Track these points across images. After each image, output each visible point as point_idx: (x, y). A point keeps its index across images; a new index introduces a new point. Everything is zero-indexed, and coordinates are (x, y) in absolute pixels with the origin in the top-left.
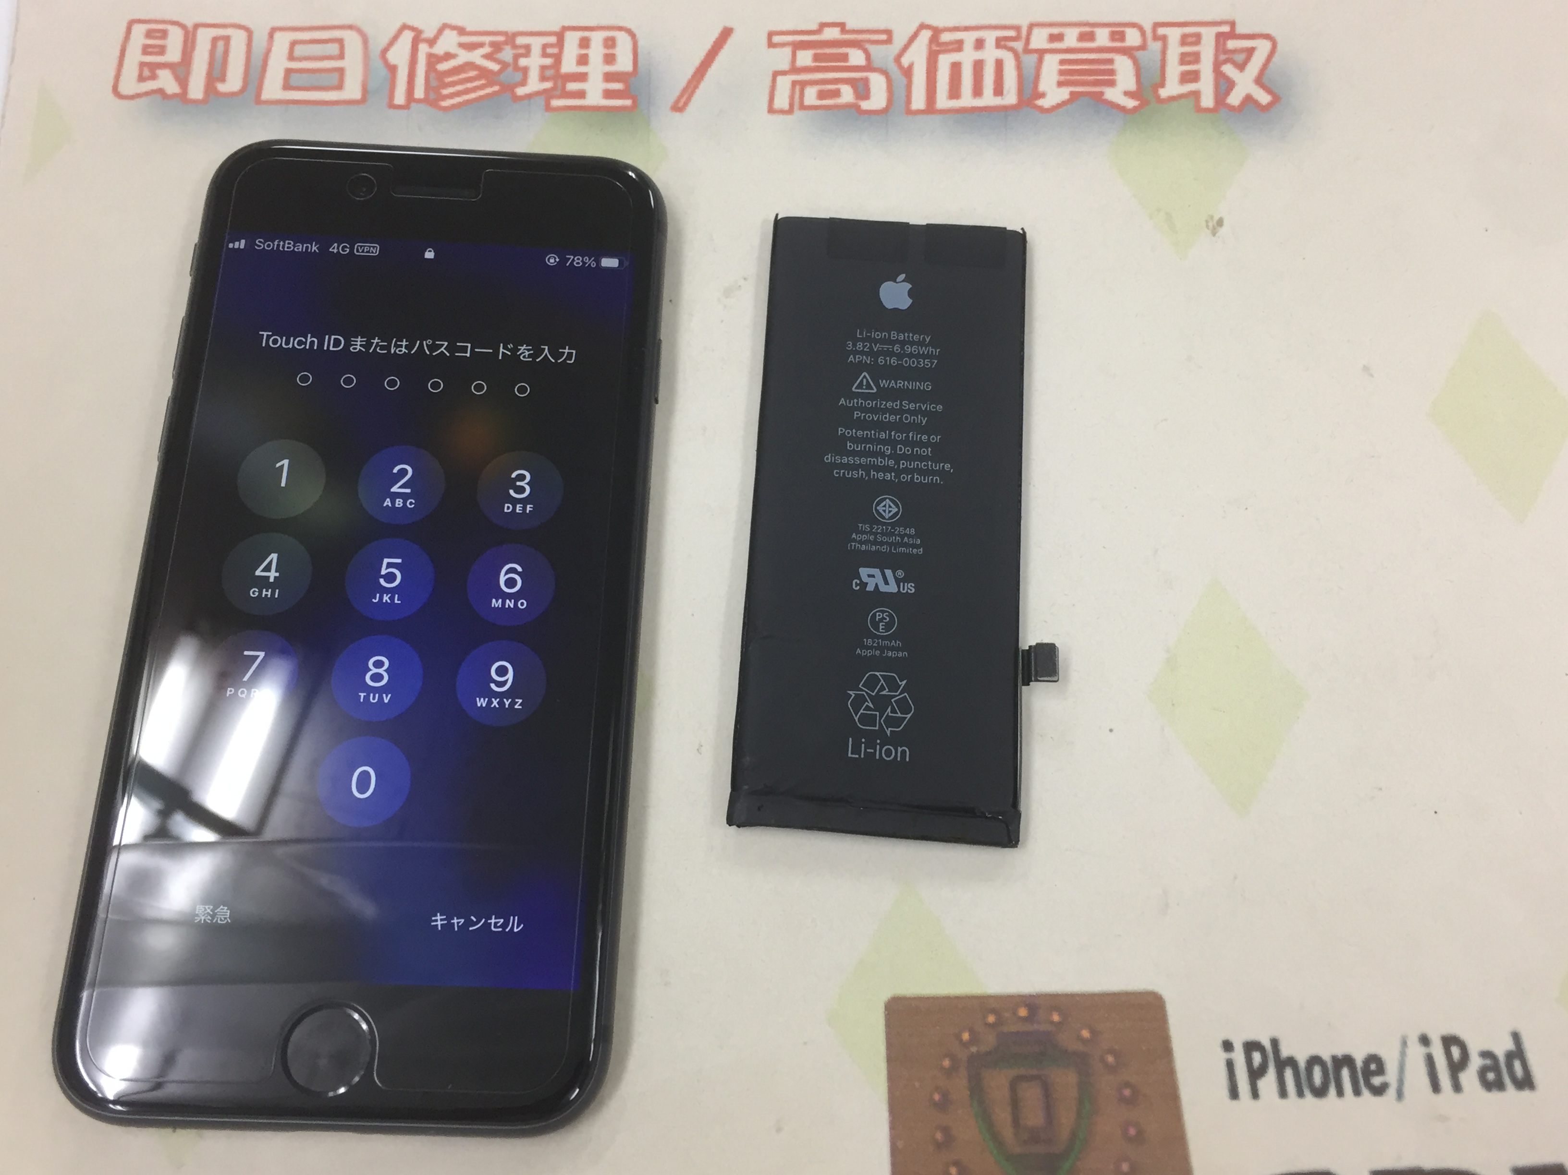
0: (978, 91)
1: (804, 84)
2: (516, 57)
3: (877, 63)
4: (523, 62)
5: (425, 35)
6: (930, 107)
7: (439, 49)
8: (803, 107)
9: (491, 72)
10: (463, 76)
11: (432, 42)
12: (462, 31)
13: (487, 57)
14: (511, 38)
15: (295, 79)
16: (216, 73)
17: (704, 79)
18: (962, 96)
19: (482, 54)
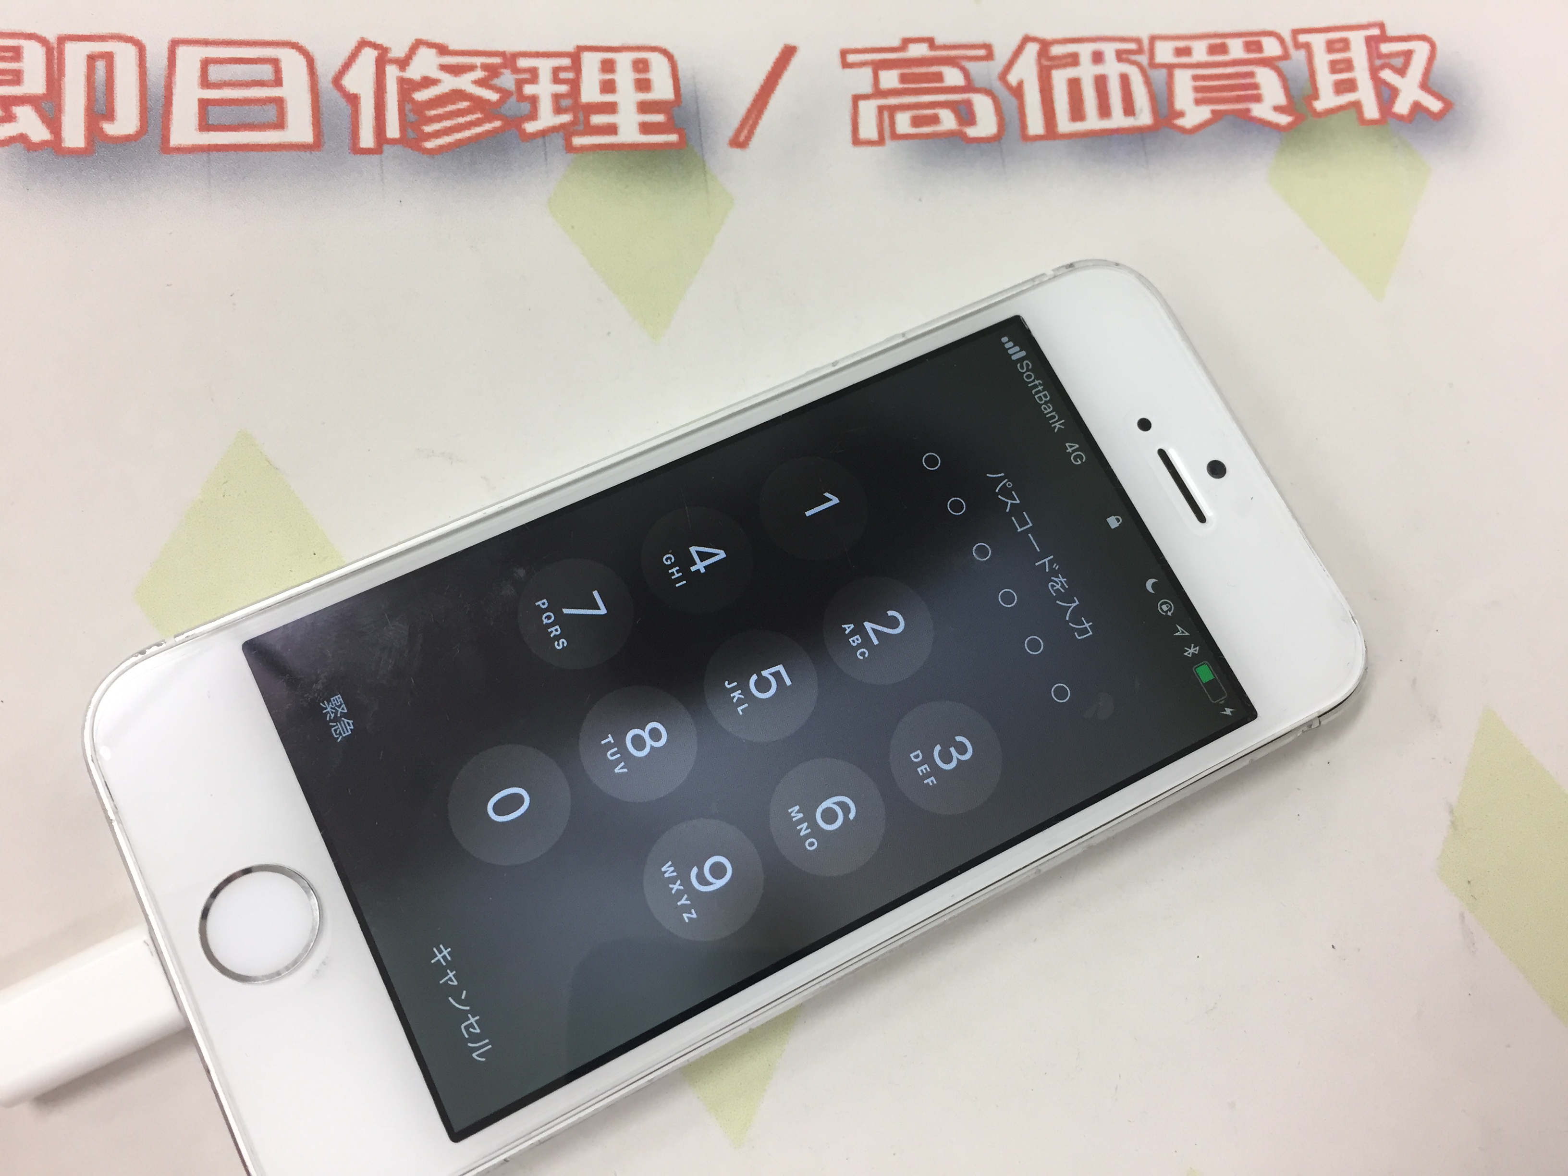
0: (1104, 111)
1: (893, 110)
2: (520, 84)
3: (978, 84)
4: (529, 90)
5: (392, 55)
6: (1051, 131)
7: (414, 72)
8: (895, 136)
9: (489, 100)
10: (450, 108)
11: (403, 63)
12: (442, 50)
13: (479, 83)
14: (510, 60)
15: (215, 114)
16: (101, 106)
17: (768, 107)
18: (1087, 117)
19: (473, 79)
